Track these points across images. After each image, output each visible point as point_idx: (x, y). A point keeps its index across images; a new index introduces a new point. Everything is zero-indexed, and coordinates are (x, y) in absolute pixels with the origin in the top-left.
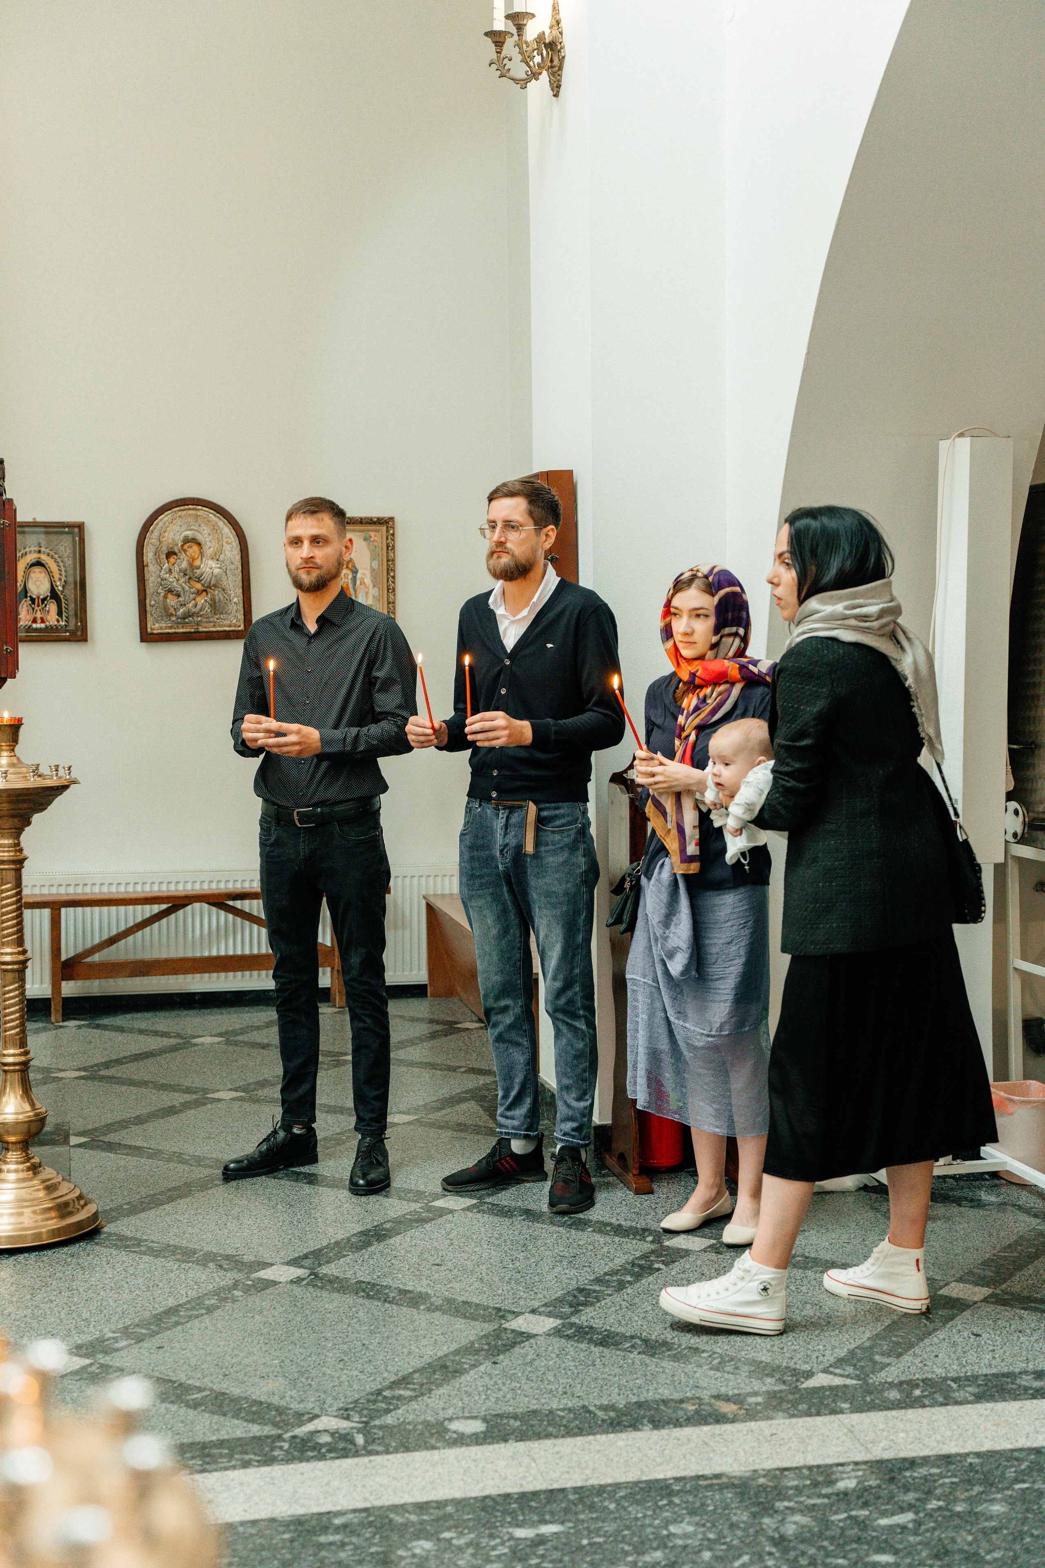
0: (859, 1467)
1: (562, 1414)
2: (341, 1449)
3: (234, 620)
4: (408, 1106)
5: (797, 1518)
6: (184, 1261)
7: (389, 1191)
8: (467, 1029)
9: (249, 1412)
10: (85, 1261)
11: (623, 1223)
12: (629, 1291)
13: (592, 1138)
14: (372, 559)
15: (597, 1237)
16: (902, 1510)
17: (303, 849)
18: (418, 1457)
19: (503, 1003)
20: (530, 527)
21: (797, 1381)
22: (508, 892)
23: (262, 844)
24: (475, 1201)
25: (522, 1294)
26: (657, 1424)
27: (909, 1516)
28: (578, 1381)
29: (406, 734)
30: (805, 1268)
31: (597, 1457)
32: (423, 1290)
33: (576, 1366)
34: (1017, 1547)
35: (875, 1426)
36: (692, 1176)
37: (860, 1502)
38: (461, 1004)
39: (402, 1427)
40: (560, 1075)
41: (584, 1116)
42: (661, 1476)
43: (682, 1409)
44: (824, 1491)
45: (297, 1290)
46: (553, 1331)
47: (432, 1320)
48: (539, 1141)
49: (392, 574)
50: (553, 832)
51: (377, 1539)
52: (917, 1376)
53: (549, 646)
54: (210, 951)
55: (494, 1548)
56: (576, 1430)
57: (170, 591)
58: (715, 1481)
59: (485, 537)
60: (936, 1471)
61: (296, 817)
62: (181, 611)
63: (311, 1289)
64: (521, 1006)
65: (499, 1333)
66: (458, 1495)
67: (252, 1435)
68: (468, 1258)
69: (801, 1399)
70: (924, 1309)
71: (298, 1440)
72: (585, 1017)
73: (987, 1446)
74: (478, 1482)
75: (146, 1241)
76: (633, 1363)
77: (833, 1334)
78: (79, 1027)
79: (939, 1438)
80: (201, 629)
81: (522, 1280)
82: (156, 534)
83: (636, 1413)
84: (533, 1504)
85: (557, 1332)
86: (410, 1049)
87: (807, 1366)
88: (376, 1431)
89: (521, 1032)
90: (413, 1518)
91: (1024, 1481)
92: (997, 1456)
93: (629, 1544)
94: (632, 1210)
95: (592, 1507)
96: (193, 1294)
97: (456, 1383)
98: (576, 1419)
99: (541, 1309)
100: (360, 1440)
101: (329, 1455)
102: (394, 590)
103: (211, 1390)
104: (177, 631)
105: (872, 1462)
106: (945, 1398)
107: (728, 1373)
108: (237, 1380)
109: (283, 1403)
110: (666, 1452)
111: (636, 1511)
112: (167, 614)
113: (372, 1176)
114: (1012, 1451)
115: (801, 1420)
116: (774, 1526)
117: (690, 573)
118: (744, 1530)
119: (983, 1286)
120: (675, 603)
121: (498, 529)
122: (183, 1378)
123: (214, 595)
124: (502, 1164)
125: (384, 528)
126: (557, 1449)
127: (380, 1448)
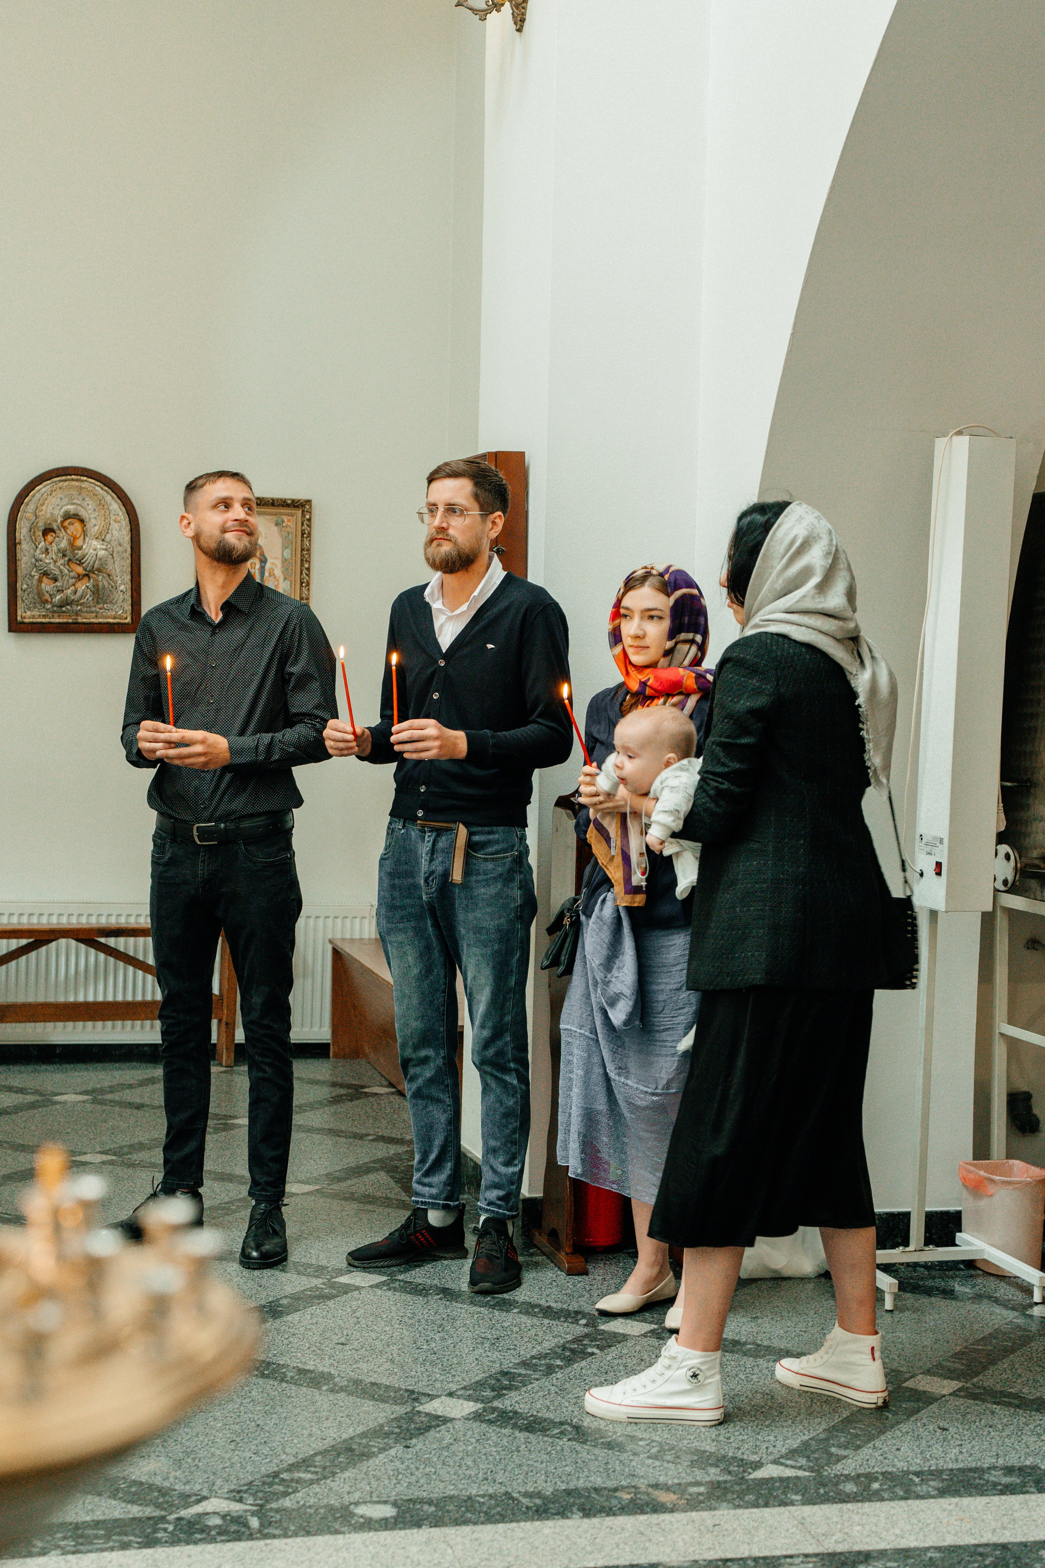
0: (810, 1559)
1: (482, 1500)
2: (233, 1532)
3: (121, 611)
4: (308, 1175)
7: (285, 1266)
8: (376, 1094)
9: (128, 1493)
11: (553, 1305)
12: (559, 1375)
13: (520, 1211)
14: (284, 547)
15: (524, 1318)
17: (202, 870)
18: (320, 1541)
19: (423, 1053)
20: (476, 512)
21: (744, 1471)
22: (432, 926)
23: (155, 863)
24: (385, 1278)
25: (438, 1376)
26: (587, 1512)
28: (500, 1467)
29: (323, 740)
30: (756, 1357)
31: (520, 1544)
32: (326, 1370)
33: (498, 1453)
35: (828, 1518)
36: (632, 1257)
38: (368, 1066)
39: (302, 1511)
40: (486, 1136)
41: (512, 1184)
43: (616, 1497)
46: (472, 1415)
47: (336, 1402)
48: (460, 1211)
49: (306, 566)
50: (486, 860)
52: (876, 1469)
53: (490, 646)
54: (76, 996)
56: (498, 1517)
57: (46, 574)
59: (423, 521)
60: (893, 1564)
61: (195, 833)
62: (58, 597)
64: (444, 1058)
65: (411, 1416)
67: (131, 1516)
68: (377, 1338)
69: (748, 1490)
70: (882, 1402)
71: (184, 1522)
72: (516, 1070)
73: (949, 1541)
76: (562, 1450)
77: (785, 1424)
79: (898, 1532)
80: (80, 620)
81: (438, 1361)
82: (31, 507)
83: (565, 1500)
85: (477, 1417)
86: (312, 1114)
87: (755, 1457)
88: (272, 1514)
89: (442, 1087)
92: (961, 1551)
94: (564, 1292)
97: (364, 1466)
98: (498, 1505)
99: (459, 1393)
100: (254, 1523)
101: (219, 1538)
102: (308, 584)
104: (52, 620)
105: (823, 1554)
106: (906, 1492)
107: (668, 1462)
109: (166, 1484)
110: (597, 1541)
112: (41, 600)
113: (267, 1247)
114: (977, 1546)
115: (747, 1512)
117: (644, 570)
119: (952, 1379)
120: (625, 603)
121: (439, 514)
123: (97, 581)
124: (416, 1238)
125: (299, 512)
126: (475, 1535)
127: (277, 1532)
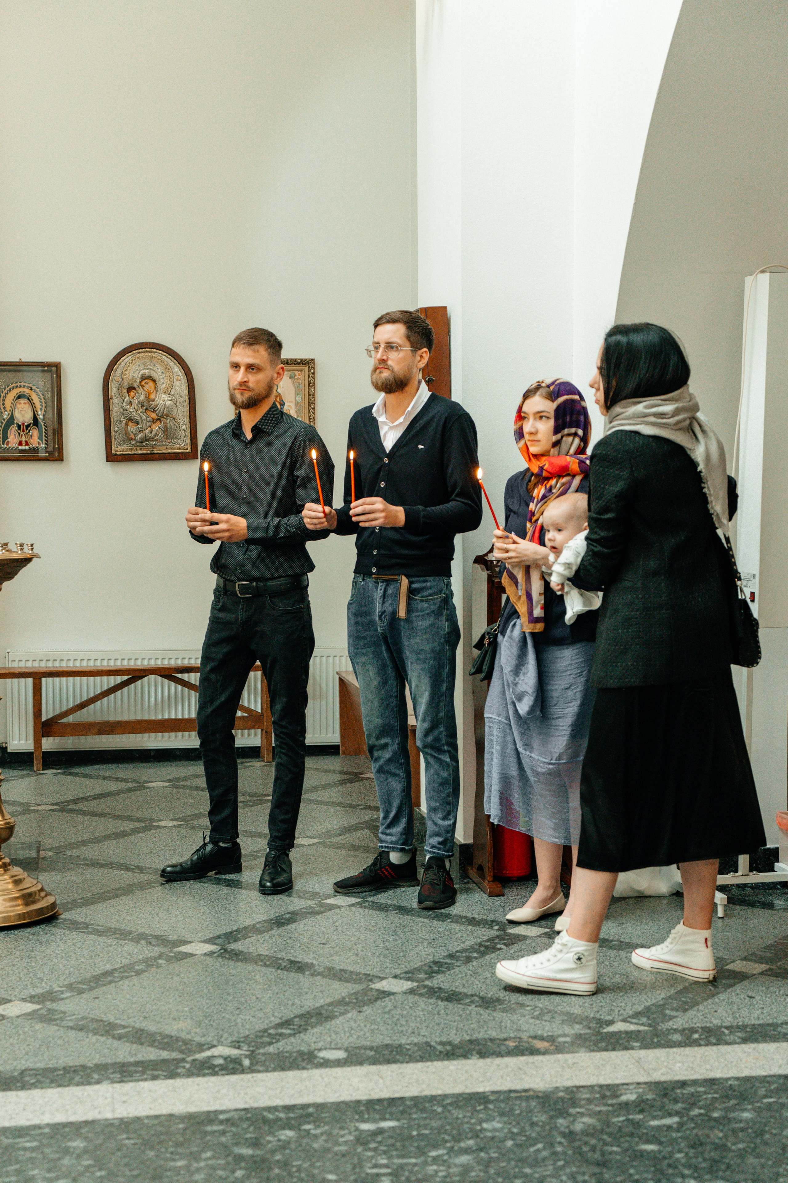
0: (640, 1086)
1: (408, 1047)
2: (231, 1069)
3: (183, 444)
4: (314, 832)
5: (586, 1119)
6: (121, 939)
9: (161, 1043)
10: (43, 938)
11: (476, 916)
12: (474, 963)
14: (296, 394)
15: (454, 926)
16: (670, 1115)
17: (241, 615)
19: (383, 741)
20: (408, 348)
21: (600, 1027)
22: (385, 650)
23: (213, 608)
24: (359, 900)
25: (388, 964)
26: (482, 1055)
27: (676, 1119)
28: (424, 1025)
30: (619, 949)
31: (432, 1077)
32: (310, 961)
33: (424, 1015)
34: (758, 1141)
35: (658, 1058)
37: (637, 1110)
39: (280, 1054)
40: (429, 799)
41: (448, 832)
42: (481, 1090)
43: (504, 1045)
44: (610, 1102)
45: (209, 960)
46: (409, 990)
47: (313, 982)
48: (413, 853)
50: (422, 601)
51: (252, 1128)
52: (698, 1025)
53: (421, 447)
54: (163, 715)
55: (342, 1136)
56: (417, 1058)
57: (130, 419)
58: (523, 1094)
59: (371, 356)
60: (702, 1089)
61: (237, 589)
62: (139, 436)
63: (220, 959)
64: (398, 744)
65: (365, 991)
66: (319, 1100)
67: (161, 1058)
68: (348, 940)
69: (602, 1040)
70: (711, 978)
71: (197, 1062)
73: (746, 1073)
74: (336, 1092)
75: (93, 924)
76: (470, 1013)
77: (633, 995)
78: (56, 774)
79: (708, 1067)
80: (155, 452)
81: (389, 955)
82: (119, 372)
83: (467, 1047)
84: (377, 1107)
85: (412, 991)
86: (321, 793)
87: (609, 1017)
88: (259, 1057)
89: (397, 765)
90: (282, 1115)
91: (771, 1097)
92: (753, 1080)
93: (449, 1135)
94: (484, 908)
95: (423, 1110)
96: (125, 962)
97: (328, 1025)
98: (419, 1050)
99: (402, 976)
100: (246, 1062)
101: (220, 1073)
103: (133, 1027)
104: (136, 452)
105: (651, 1083)
106: (718, 1040)
107: (545, 1021)
108: (155, 1021)
109: (189, 1037)
110: (487, 1074)
111: (458, 1113)
112: (128, 438)
113: (279, 880)
114: (766, 1077)
116: (566, 1125)
117: (536, 384)
118: (542, 1127)
119: (762, 963)
120: (524, 409)
121: (381, 350)
122: (112, 1019)
123: (166, 423)
124: (382, 872)
125: (306, 368)
126: (401, 1071)
127: (261, 1069)
